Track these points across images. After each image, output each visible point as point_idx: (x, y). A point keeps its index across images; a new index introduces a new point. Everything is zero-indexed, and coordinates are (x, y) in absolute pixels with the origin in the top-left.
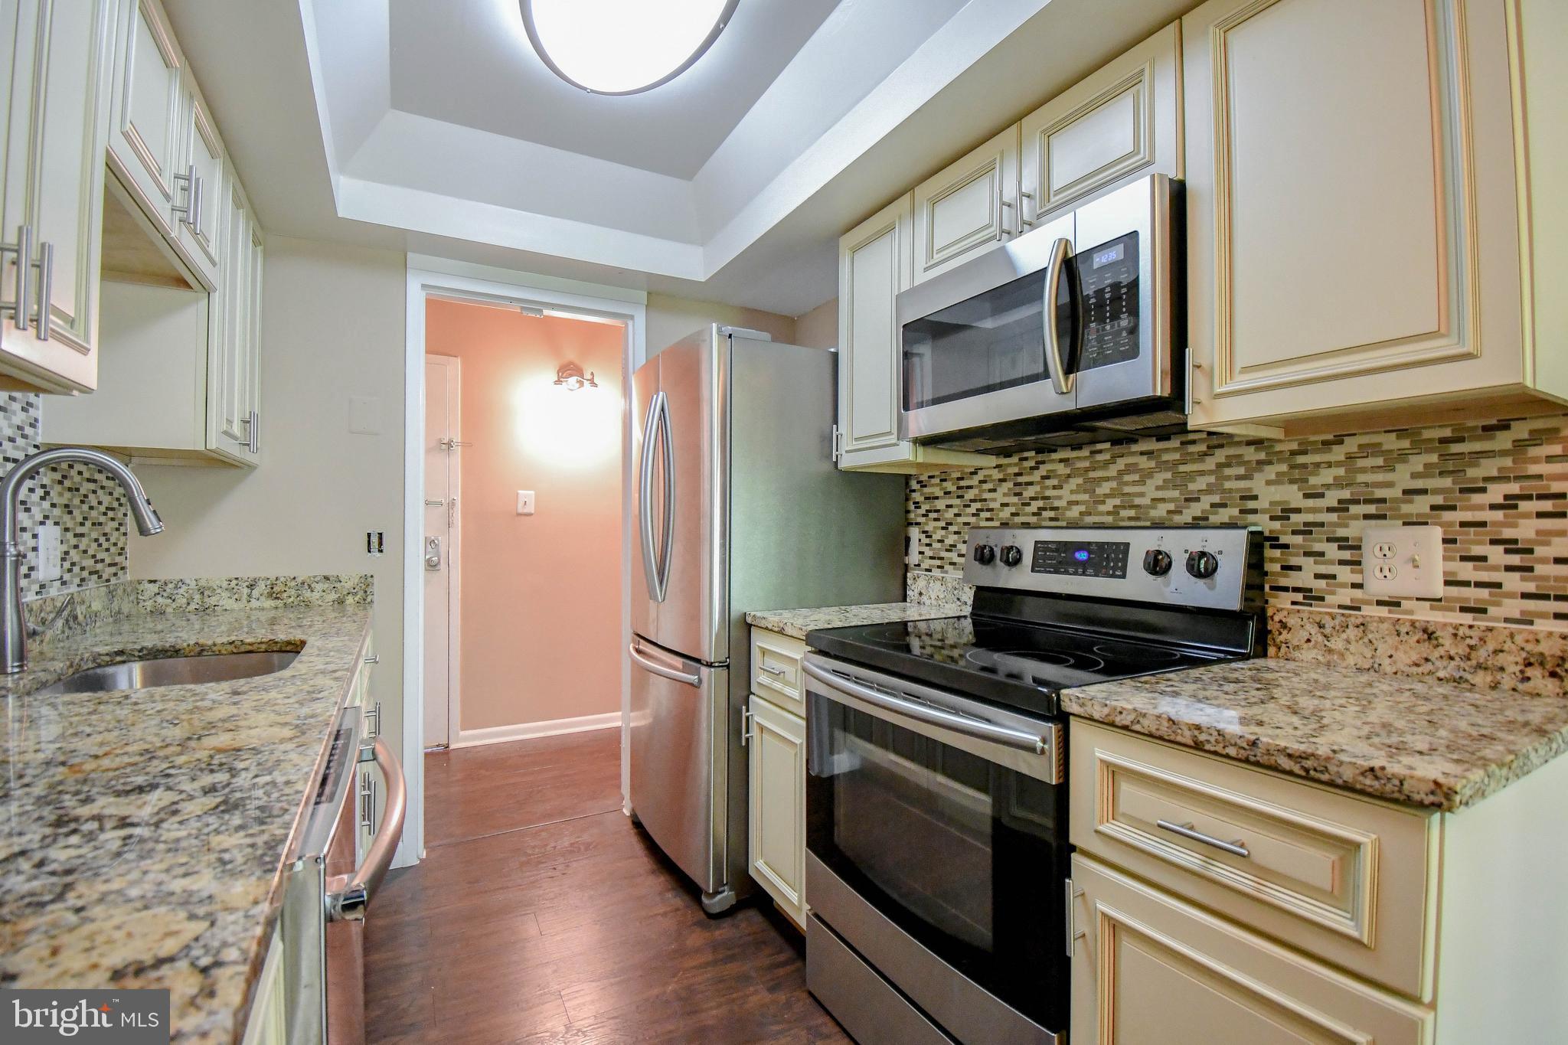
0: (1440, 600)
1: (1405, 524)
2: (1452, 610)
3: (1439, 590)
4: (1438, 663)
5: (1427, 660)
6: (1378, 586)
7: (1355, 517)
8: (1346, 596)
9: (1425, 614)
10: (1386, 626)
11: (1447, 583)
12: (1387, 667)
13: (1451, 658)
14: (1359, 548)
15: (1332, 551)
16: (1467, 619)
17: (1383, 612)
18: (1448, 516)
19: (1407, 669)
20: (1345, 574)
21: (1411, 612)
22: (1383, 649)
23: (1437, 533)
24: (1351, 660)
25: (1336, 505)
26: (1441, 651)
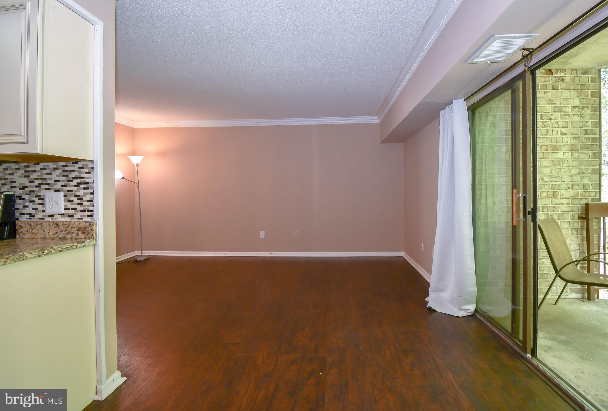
0: (63, 214)
1: (55, 191)
2: (65, 217)
3: (63, 211)
4: (60, 233)
5: (57, 233)
6: (49, 211)
7: (42, 189)
8: (40, 215)
9: (60, 219)
10: (47, 223)
11: (65, 209)
12: (48, 237)
13: (62, 231)
14: (43, 199)
15: (37, 200)
16: (69, 219)
17: (50, 219)
18: (65, 189)
19: (52, 236)
20: (40, 208)
21: (56, 219)
22: (47, 231)
23: (62, 194)
24: (39, 236)
25: (37, 185)
26: (60, 229)
